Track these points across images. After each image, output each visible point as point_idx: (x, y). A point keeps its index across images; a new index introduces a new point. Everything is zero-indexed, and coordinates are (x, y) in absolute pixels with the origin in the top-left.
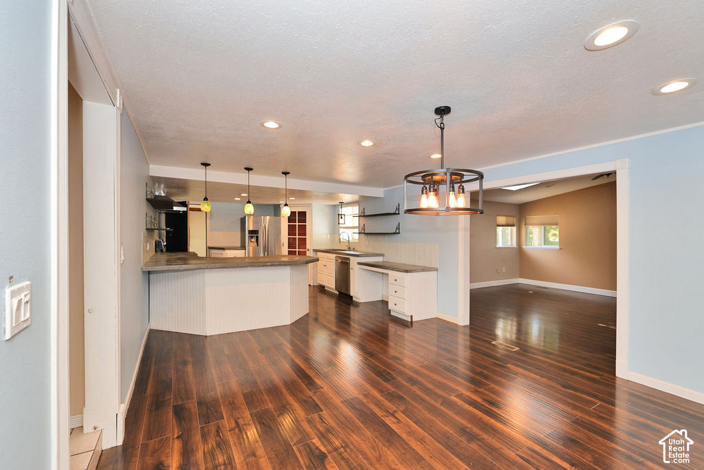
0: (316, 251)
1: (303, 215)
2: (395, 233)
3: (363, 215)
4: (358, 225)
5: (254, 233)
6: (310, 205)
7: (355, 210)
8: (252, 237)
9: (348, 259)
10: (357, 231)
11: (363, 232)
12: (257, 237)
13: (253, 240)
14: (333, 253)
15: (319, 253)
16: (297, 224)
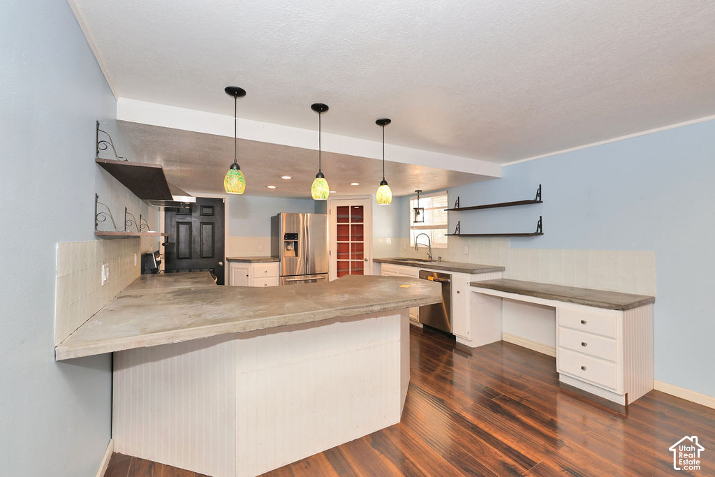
0: (378, 262)
1: (358, 212)
2: (536, 234)
3: (457, 208)
4: (446, 223)
5: (291, 237)
6: (369, 197)
7: (442, 201)
8: (288, 243)
9: (448, 276)
10: (445, 231)
11: (457, 234)
12: (296, 243)
13: (291, 247)
14: (413, 265)
15: (383, 265)
16: (350, 223)
